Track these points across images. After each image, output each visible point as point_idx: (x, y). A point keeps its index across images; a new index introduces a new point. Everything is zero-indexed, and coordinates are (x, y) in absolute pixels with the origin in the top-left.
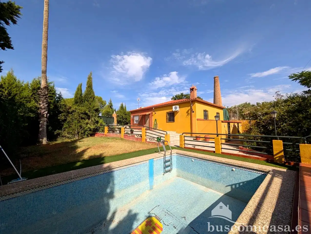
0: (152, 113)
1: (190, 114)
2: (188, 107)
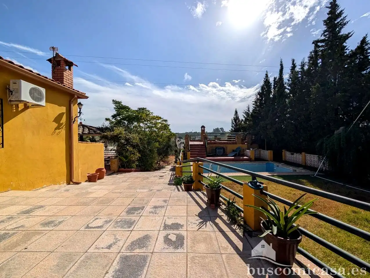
1: (64, 126)
2: (58, 106)
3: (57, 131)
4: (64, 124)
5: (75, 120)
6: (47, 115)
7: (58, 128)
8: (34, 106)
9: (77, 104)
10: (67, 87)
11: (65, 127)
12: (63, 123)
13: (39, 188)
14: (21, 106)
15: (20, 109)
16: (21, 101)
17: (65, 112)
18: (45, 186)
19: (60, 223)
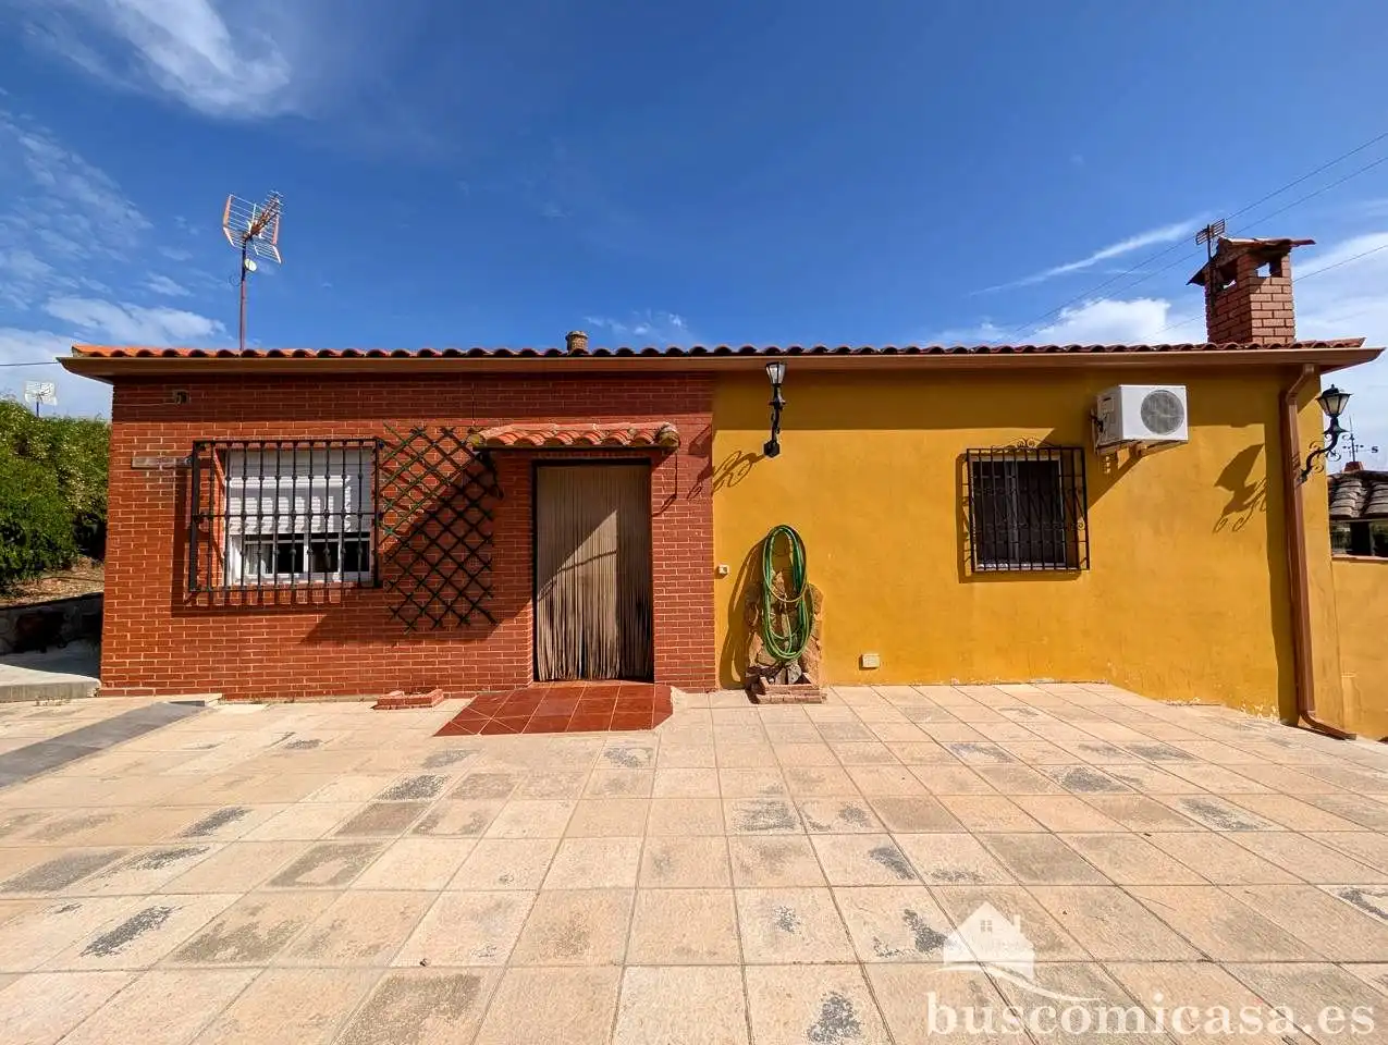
0: (703, 448)
1: (1260, 495)
2: (1233, 425)
3: (1234, 517)
4: (1262, 488)
5: (1309, 467)
6: (1197, 466)
7: (1235, 506)
8: (1156, 446)
9: (1319, 399)
10: (1265, 347)
11: (1266, 499)
12: (1255, 484)
13: (1180, 702)
14: (1123, 455)
15: (1120, 465)
16: (1124, 443)
17: (1263, 441)
18: (1198, 701)
19: (1242, 826)
